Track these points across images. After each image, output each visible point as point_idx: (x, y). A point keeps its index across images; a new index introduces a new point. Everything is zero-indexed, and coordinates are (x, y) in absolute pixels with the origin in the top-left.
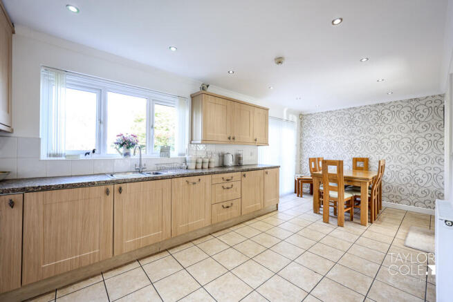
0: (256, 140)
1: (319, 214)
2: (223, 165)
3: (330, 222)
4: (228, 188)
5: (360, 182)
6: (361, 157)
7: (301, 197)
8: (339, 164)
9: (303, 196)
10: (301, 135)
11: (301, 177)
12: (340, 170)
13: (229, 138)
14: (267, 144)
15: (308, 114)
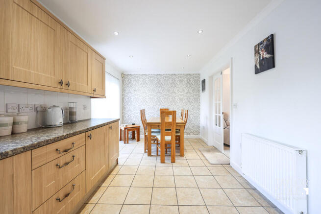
0: (95, 91)
1: (152, 156)
2: (44, 125)
3: (165, 161)
4: (67, 164)
5: (180, 126)
6: (164, 108)
7: (128, 143)
8: (174, 113)
9: (129, 142)
10: (123, 90)
11: (127, 126)
12: (174, 118)
13: (61, 83)
14: (103, 96)
15: (129, 75)
